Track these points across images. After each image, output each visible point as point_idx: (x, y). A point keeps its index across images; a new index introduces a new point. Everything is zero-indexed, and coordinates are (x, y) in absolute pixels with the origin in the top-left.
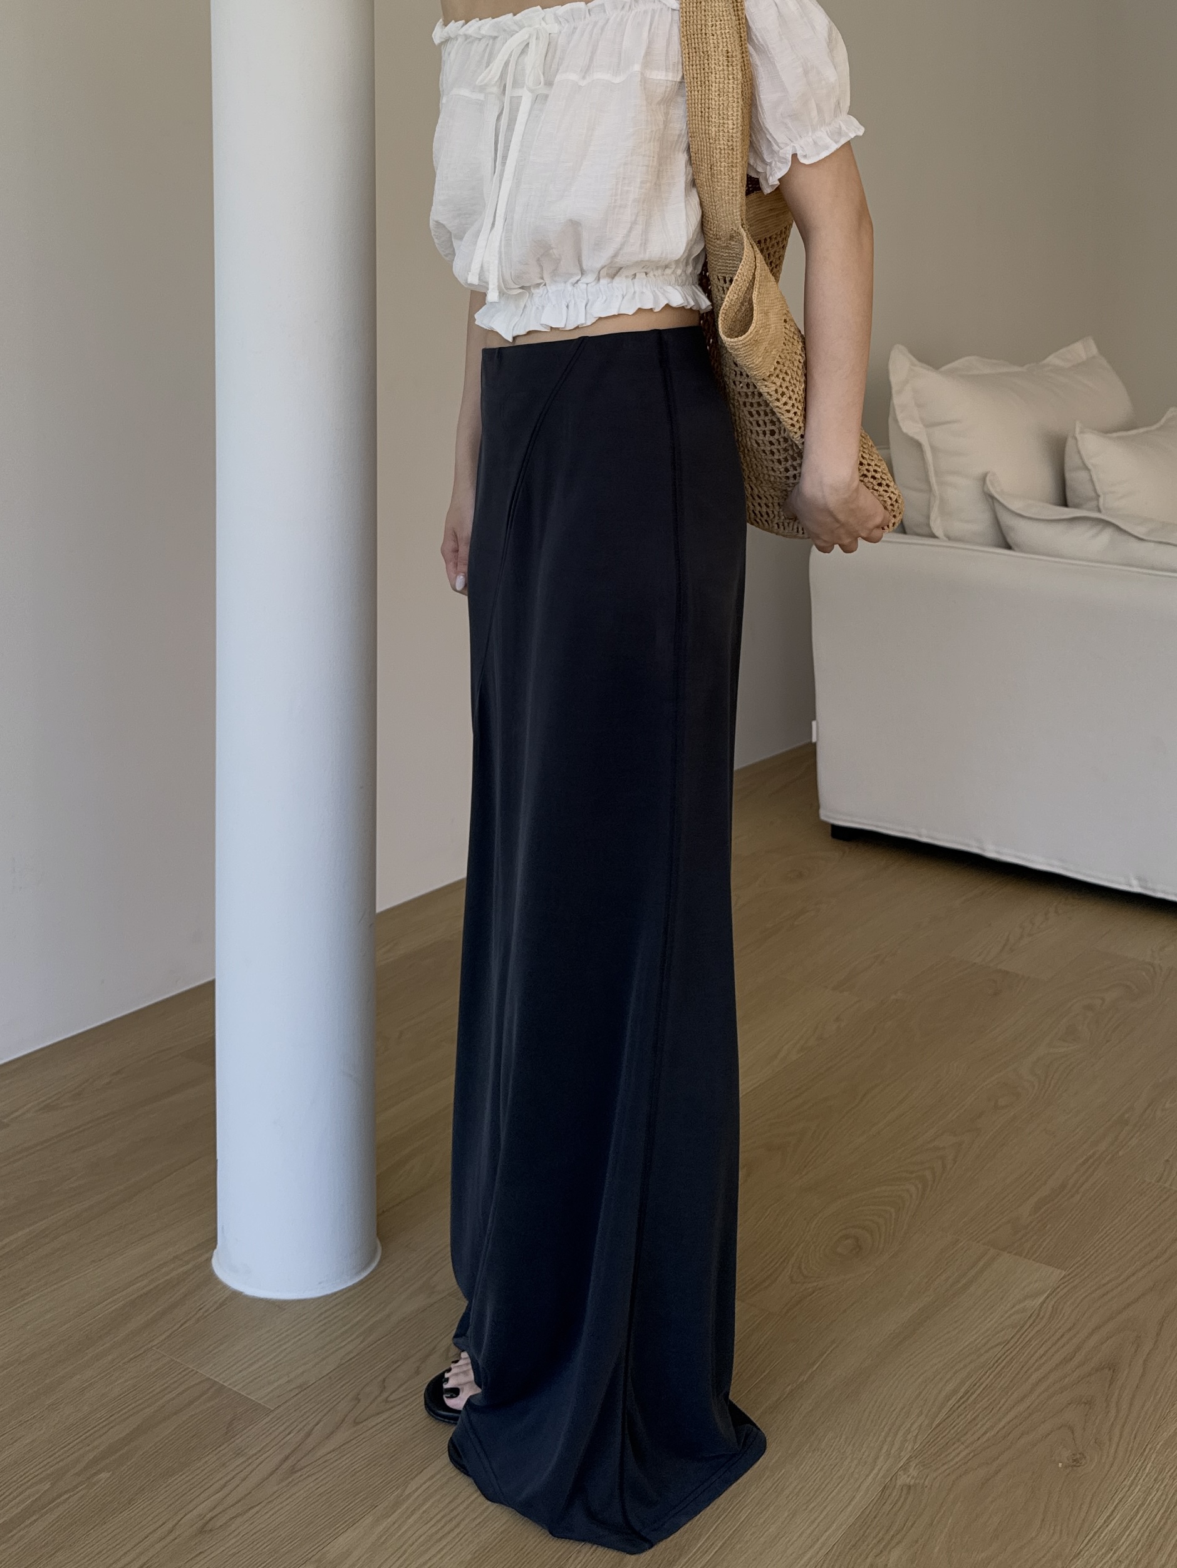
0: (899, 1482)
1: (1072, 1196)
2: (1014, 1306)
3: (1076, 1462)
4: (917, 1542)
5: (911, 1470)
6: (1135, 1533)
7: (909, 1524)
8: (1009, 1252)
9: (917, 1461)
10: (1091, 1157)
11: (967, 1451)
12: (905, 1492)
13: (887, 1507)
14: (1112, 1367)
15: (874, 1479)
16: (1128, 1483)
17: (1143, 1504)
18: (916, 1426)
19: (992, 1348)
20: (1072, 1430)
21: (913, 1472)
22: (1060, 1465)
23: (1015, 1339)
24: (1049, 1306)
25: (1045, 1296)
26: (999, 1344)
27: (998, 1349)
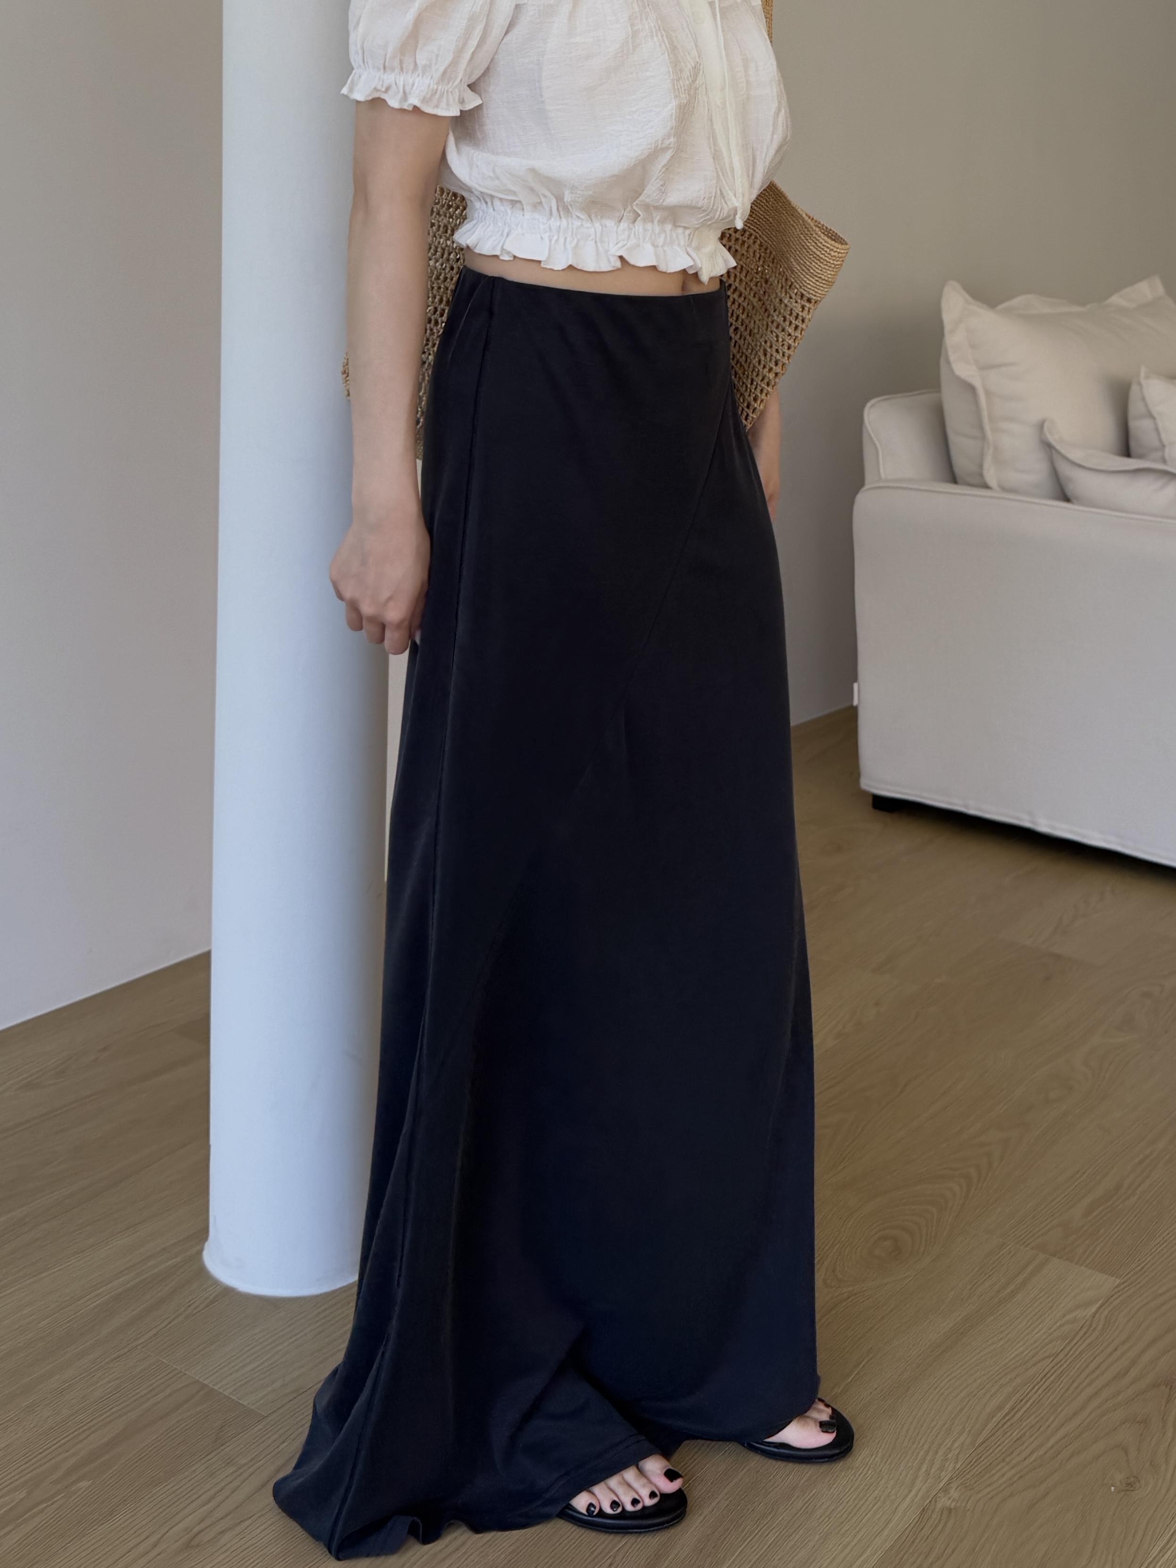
0: (939, 1506)
1: (1129, 1198)
3: (1130, 1486)
5: (952, 1491)
7: (950, 1550)
8: (1059, 1258)
9: (959, 1482)
10: (1148, 1157)
11: (1013, 1472)
12: (945, 1515)
14: (1168, 1383)
19: (1040, 1361)
20: (1127, 1451)
21: (954, 1493)
22: (1113, 1489)
23: (1065, 1353)
24: (1103, 1316)
25: (1098, 1305)
26: (1049, 1357)
27: (1046, 1362)
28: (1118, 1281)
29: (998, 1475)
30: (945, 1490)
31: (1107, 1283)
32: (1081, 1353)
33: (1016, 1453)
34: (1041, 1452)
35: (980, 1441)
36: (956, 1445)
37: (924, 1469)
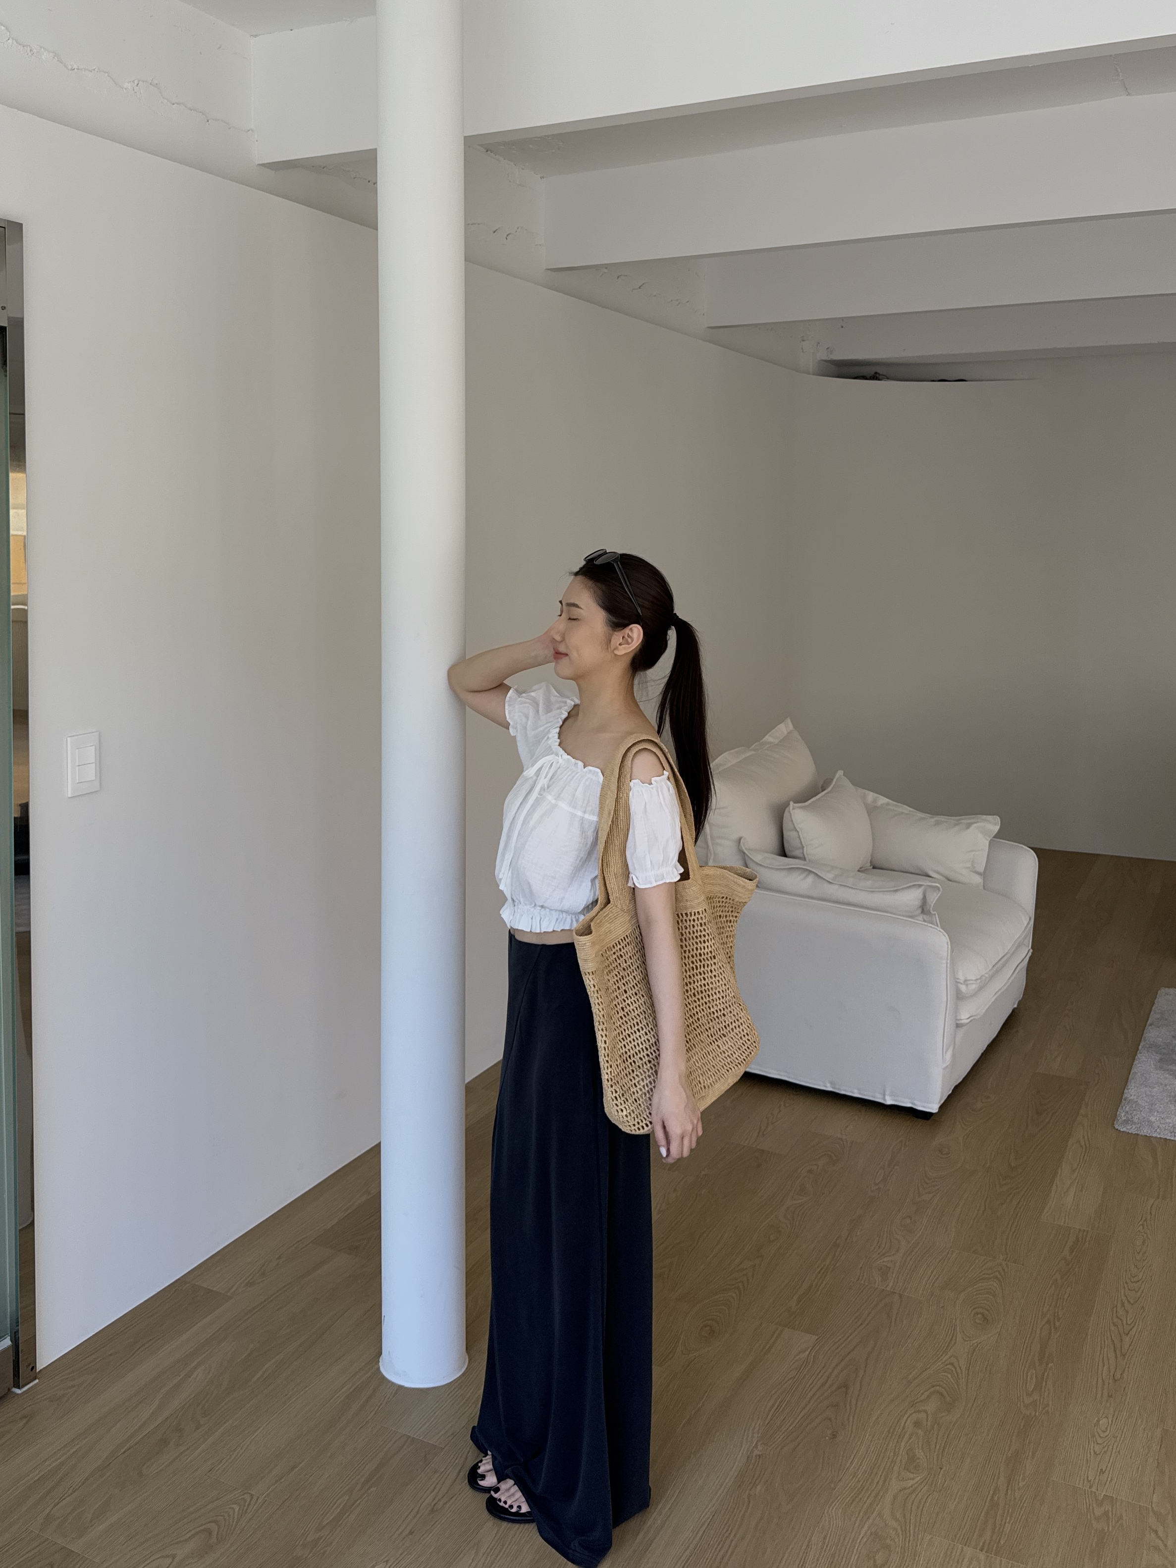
0: (754, 1454)
1: (815, 1293)
2: (795, 1357)
3: (834, 1436)
4: (767, 1481)
5: (759, 1447)
6: (864, 1467)
7: (762, 1473)
8: (788, 1328)
9: (761, 1442)
10: (822, 1269)
11: (783, 1435)
12: (758, 1457)
13: (751, 1466)
14: (845, 1386)
15: (742, 1453)
16: (859, 1443)
17: (867, 1453)
18: (757, 1425)
19: (787, 1381)
20: (830, 1419)
21: (760, 1448)
22: (827, 1438)
23: (798, 1376)
24: (812, 1356)
25: (809, 1350)
26: (790, 1379)
27: (790, 1381)
28: (817, 1337)
29: (777, 1437)
30: (756, 1446)
31: (813, 1338)
32: (805, 1376)
33: (782, 1428)
34: (794, 1424)
35: (766, 1423)
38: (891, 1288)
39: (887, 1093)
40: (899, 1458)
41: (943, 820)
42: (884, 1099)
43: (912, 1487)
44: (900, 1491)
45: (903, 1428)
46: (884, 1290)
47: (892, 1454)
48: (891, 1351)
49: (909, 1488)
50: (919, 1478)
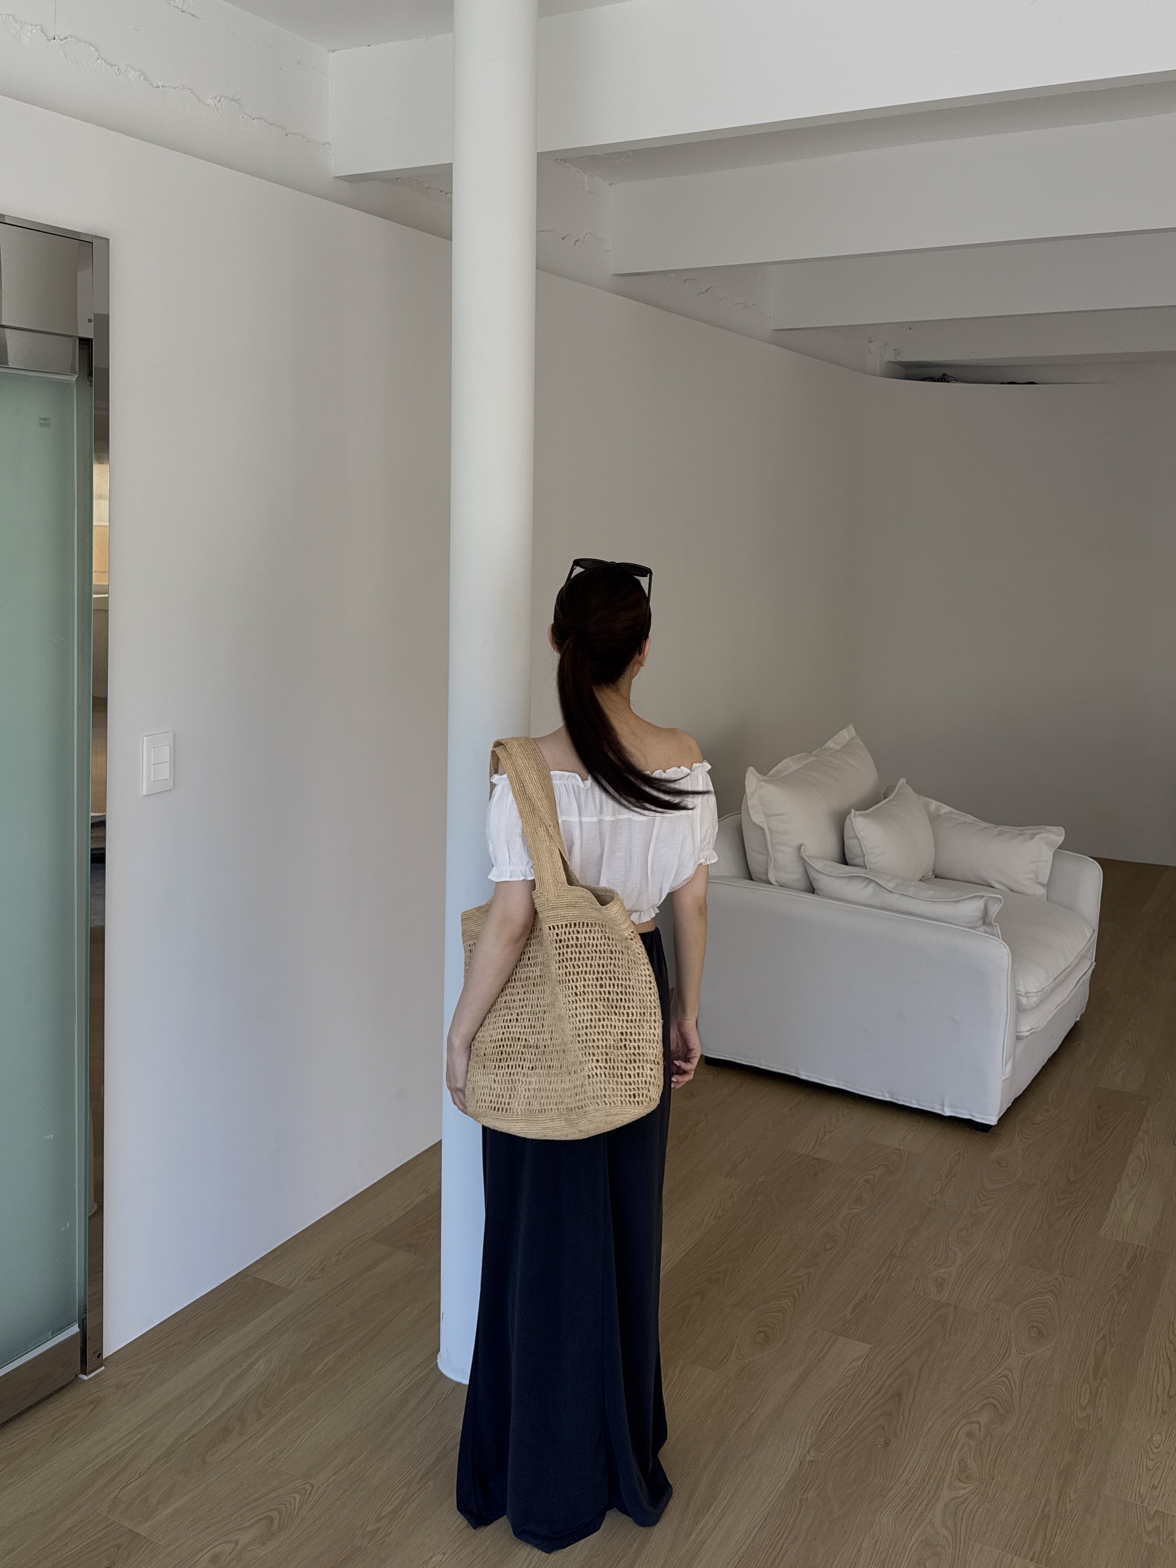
0: (807, 1459)
1: (870, 1303)
2: (849, 1365)
3: (887, 1444)
4: (819, 1487)
5: (811, 1454)
6: (916, 1476)
7: (815, 1478)
8: (843, 1336)
9: (814, 1447)
10: (878, 1277)
11: (837, 1442)
12: (810, 1463)
13: (803, 1472)
14: (899, 1395)
15: (795, 1458)
16: (911, 1452)
17: (919, 1462)
19: (841, 1389)
20: (883, 1428)
21: (813, 1453)
22: (880, 1446)
23: (851, 1384)
24: (866, 1365)
25: (863, 1360)
26: (844, 1386)
27: (843, 1389)
28: (871, 1346)
29: (830, 1444)
30: (809, 1452)
31: (867, 1347)
32: (858, 1384)
33: (836, 1434)
34: (847, 1431)
35: (820, 1429)
36: (810, 1432)
37: (798, 1443)
38: (947, 1299)
39: (946, 1104)
40: (951, 1468)
41: (1007, 830)
42: (944, 1111)
43: (963, 1496)
44: (952, 1500)
45: (957, 1437)
46: (938, 1301)
47: (944, 1463)
48: (946, 1362)
49: (960, 1497)
50: (970, 1488)
